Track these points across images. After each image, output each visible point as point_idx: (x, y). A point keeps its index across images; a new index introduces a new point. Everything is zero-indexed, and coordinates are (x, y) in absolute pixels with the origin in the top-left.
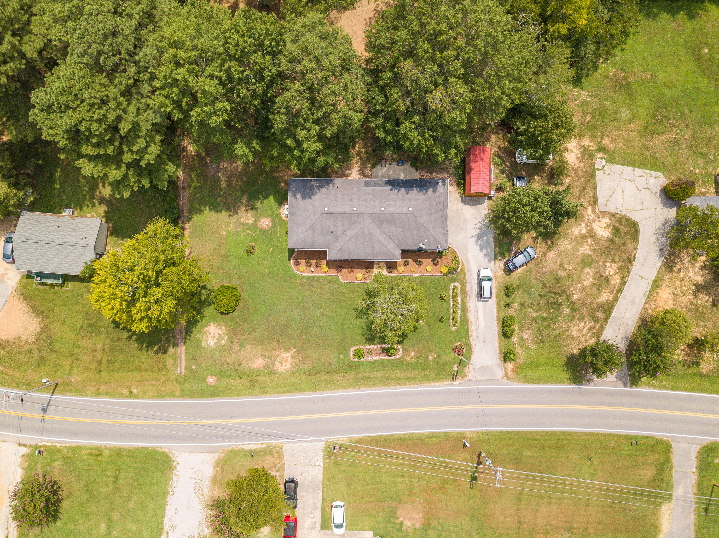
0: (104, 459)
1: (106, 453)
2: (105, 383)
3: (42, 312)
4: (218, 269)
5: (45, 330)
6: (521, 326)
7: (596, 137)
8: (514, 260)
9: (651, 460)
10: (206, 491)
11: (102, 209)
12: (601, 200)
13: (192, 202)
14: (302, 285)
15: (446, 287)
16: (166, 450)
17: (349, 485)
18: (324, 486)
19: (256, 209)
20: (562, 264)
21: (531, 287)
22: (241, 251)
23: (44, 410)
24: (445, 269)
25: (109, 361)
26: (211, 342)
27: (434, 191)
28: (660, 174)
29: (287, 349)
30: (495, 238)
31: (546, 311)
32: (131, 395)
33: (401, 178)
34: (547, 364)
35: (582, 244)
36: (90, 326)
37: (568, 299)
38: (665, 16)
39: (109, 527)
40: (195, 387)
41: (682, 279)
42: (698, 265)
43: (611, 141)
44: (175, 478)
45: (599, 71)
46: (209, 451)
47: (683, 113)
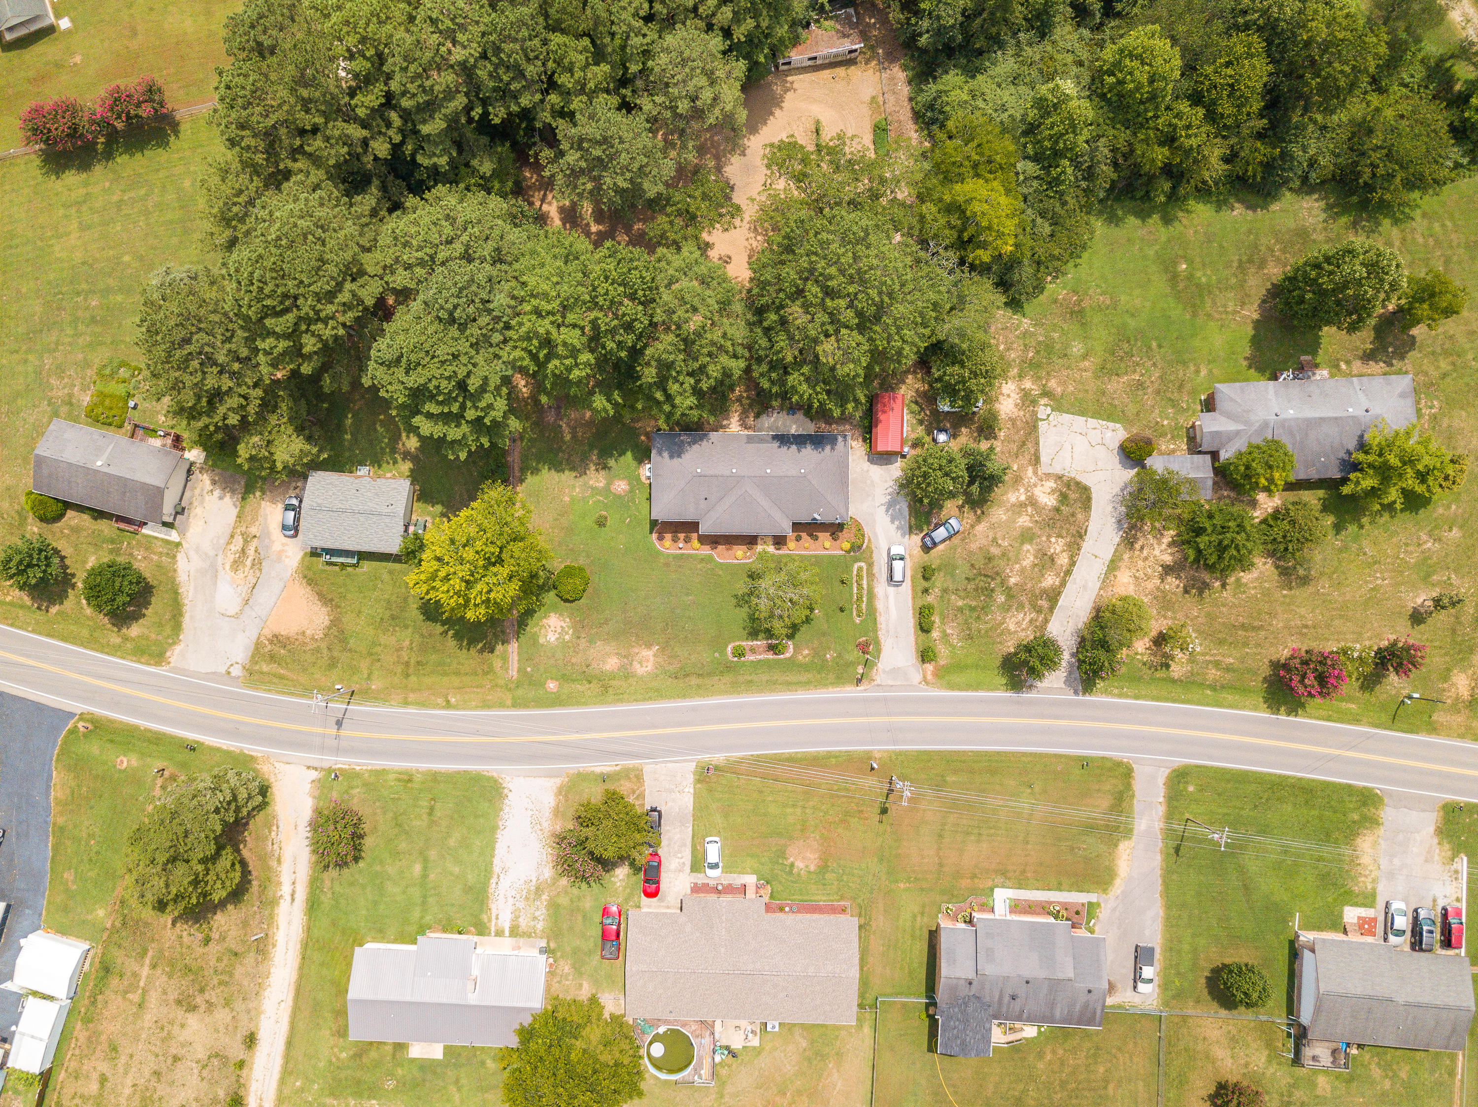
0: (416, 785)
1: (418, 778)
2: (413, 691)
3: (332, 600)
4: (560, 544)
5: (335, 623)
6: (943, 618)
7: (1040, 378)
8: (933, 535)
9: (1108, 787)
10: (546, 825)
11: (406, 467)
12: (1044, 458)
13: (525, 458)
14: (667, 565)
15: (848, 569)
16: (495, 775)
17: (726, 816)
18: (695, 817)
19: (610, 468)
20: (994, 540)
21: (955, 567)
22: (590, 522)
23: (339, 723)
24: (847, 546)
25: (418, 663)
26: (552, 637)
27: (833, 449)
28: (1118, 426)
29: (649, 646)
30: (910, 506)
31: (974, 598)
32: (448, 705)
33: (793, 431)
34: (977, 666)
35: (1020, 514)
36: (393, 617)
37: (1002, 583)
38: (1132, 221)
39: (425, 869)
40: (531, 694)
41: (1146, 559)
42: (1166, 540)
43: (1059, 384)
44: (506, 809)
45: (1046, 293)
46: (550, 775)
47: (1150, 347)
